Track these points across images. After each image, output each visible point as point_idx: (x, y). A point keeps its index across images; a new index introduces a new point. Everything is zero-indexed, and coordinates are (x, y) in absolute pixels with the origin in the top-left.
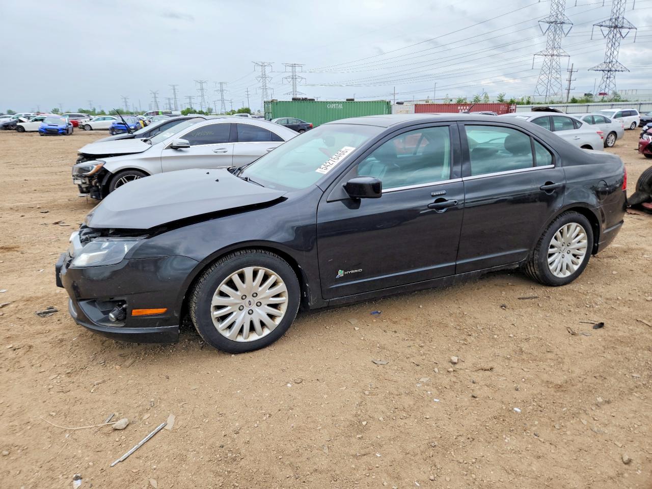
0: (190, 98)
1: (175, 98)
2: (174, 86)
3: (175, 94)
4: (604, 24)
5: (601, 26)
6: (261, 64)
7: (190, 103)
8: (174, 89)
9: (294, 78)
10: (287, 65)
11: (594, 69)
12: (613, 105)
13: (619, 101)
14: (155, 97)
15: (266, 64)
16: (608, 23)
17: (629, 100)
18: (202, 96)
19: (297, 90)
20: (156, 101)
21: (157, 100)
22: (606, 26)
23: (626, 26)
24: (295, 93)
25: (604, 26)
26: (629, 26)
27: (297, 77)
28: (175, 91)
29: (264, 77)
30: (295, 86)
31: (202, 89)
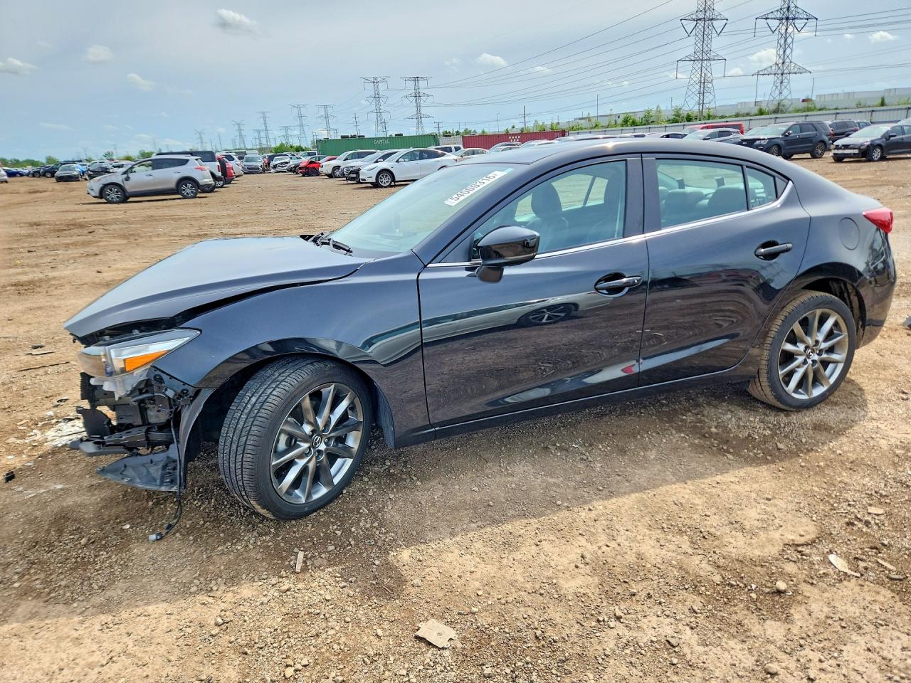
0: (286, 128)
1: (266, 130)
2: (264, 113)
3: (265, 124)
4: (770, 16)
5: (766, 19)
6: (372, 79)
7: (287, 136)
8: (265, 118)
9: (417, 96)
10: (407, 79)
11: (760, 73)
12: (807, 116)
13: (813, 110)
14: (240, 130)
15: (379, 80)
16: (779, 15)
17: (828, 107)
18: (301, 125)
19: (422, 112)
20: (241, 135)
21: (243, 133)
22: (774, 19)
23: (801, 16)
24: (419, 117)
25: (772, 19)
26: (805, 17)
27: (421, 94)
28: (265, 120)
29: (377, 97)
30: (418, 107)
31: (300, 116)
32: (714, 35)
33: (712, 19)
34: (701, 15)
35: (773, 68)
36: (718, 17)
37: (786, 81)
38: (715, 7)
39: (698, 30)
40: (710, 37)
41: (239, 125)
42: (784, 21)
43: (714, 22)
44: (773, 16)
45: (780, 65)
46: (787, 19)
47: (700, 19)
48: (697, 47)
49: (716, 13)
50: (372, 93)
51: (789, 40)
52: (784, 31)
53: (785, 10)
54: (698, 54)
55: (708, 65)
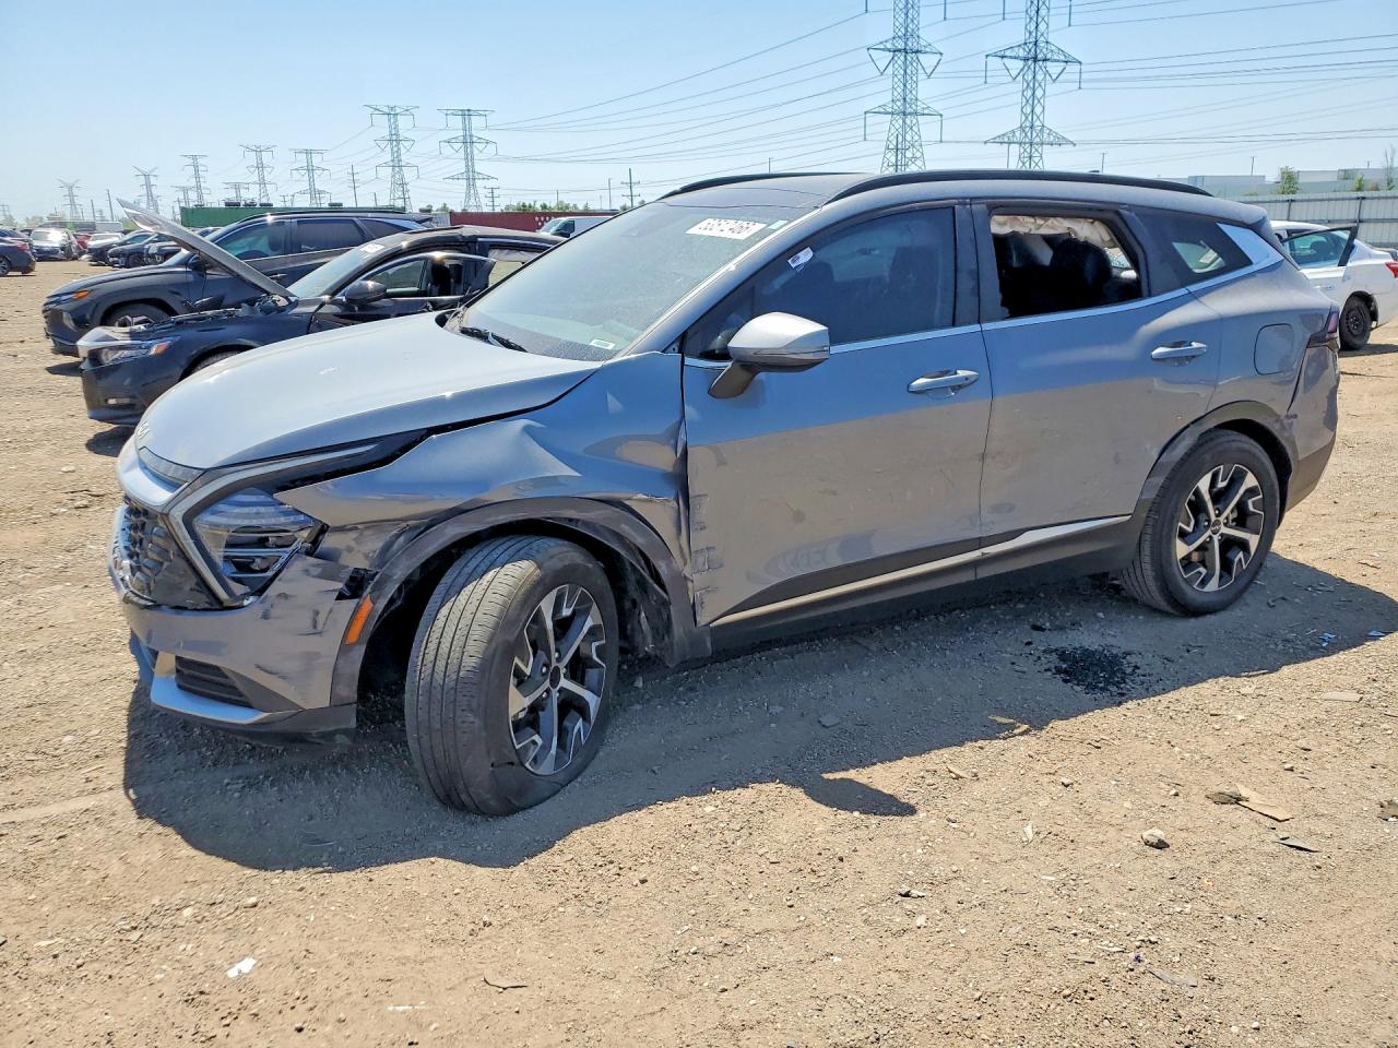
2: (194, 157)
3: (197, 176)
4: (1008, 53)
5: (1003, 57)
6: (386, 110)
8: (196, 166)
9: (468, 141)
10: (449, 113)
11: (997, 140)
14: (149, 186)
15: (398, 111)
16: (1022, 53)
19: (477, 170)
21: (155, 191)
22: (1015, 58)
23: (1056, 57)
24: (471, 177)
25: (1011, 57)
26: (1062, 58)
27: (475, 139)
28: (197, 171)
29: (395, 139)
30: (469, 159)
31: (260, 166)
32: (922, 76)
33: (917, 52)
34: (900, 45)
35: (1017, 134)
36: (927, 49)
37: (1036, 154)
38: (921, 33)
39: (896, 66)
40: (914, 78)
41: (147, 176)
42: (1030, 62)
43: (921, 56)
44: (1013, 54)
45: (1027, 129)
46: (1035, 59)
47: (899, 51)
48: (896, 93)
49: (923, 43)
50: (386, 133)
51: (1039, 93)
52: (1030, 77)
53: (1031, 46)
54: (899, 104)
55: (914, 121)
